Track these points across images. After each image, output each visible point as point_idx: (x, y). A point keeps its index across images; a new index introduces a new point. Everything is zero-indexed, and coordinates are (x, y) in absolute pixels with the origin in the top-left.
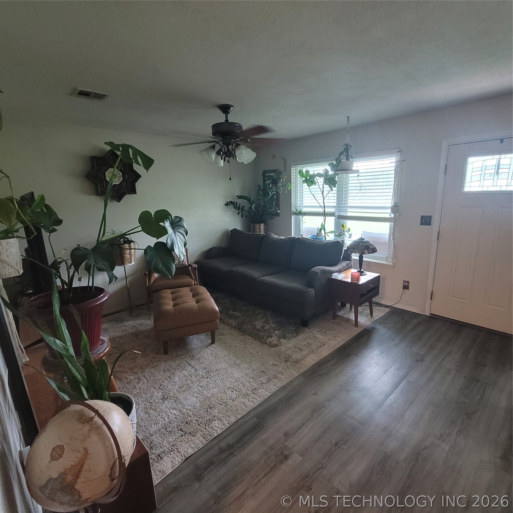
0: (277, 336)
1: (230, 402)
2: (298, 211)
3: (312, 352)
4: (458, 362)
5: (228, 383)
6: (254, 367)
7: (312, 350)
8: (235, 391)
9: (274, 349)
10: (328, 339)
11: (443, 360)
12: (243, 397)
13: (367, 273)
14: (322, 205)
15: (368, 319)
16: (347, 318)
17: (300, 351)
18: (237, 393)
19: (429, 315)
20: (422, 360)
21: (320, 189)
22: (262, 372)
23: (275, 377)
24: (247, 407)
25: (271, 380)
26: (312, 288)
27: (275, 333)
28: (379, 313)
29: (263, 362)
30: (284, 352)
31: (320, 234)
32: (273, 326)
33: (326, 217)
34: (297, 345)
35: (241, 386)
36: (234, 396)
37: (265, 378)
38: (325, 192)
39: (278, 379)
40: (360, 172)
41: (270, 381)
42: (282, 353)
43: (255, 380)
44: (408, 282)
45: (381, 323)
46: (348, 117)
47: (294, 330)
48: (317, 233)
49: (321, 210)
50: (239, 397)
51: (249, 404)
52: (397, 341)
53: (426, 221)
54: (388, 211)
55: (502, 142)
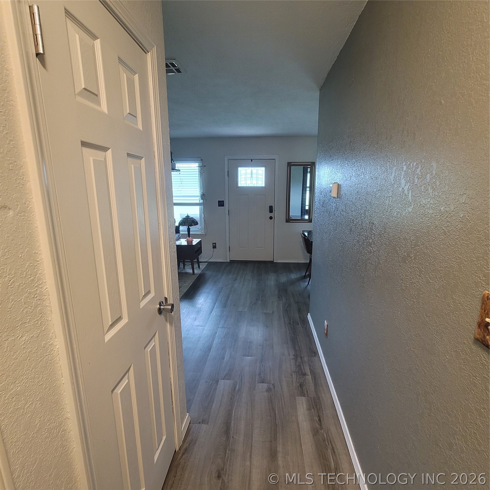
4: (251, 276)
11: (245, 277)
15: (198, 270)
19: (229, 261)
20: (236, 280)
28: (203, 266)
40: (181, 171)
44: (215, 243)
45: (207, 270)
52: (220, 276)
53: (221, 204)
54: (198, 198)
55: (252, 161)
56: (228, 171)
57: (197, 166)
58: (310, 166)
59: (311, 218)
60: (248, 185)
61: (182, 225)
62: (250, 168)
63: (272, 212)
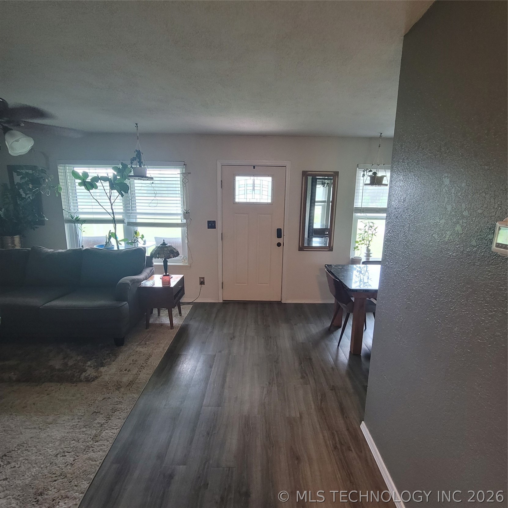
0: (91, 367)
1: (69, 469)
2: (74, 218)
3: (142, 367)
4: (255, 330)
5: (51, 451)
6: (79, 414)
7: (141, 365)
8: (68, 454)
9: (96, 382)
10: (151, 349)
11: (246, 332)
12: (85, 452)
13: (172, 276)
14: (110, 211)
15: (179, 318)
16: (160, 324)
17: (128, 371)
18: (73, 453)
19: (222, 302)
20: (234, 337)
21: (106, 194)
22: (95, 414)
23: (114, 410)
24: (97, 460)
25: (111, 416)
26: (124, 301)
27: (87, 365)
28: (186, 311)
29: (89, 403)
30: (110, 381)
31: (109, 243)
32: (79, 358)
33: (117, 224)
34: (121, 368)
35: (74, 443)
36: (70, 460)
37: (103, 417)
38: (112, 198)
39: (118, 410)
40: (154, 180)
41: (110, 418)
42: (107, 382)
43: (89, 427)
44: (203, 278)
45: (191, 319)
46: (137, 124)
47: (109, 354)
48: (106, 242)
49: (109, 217)
50: (77, 456)
51: (97, 456)
52: (210, 329)
53: (212, 225)
54: (179, 217)
55: (254, 168)
56: (222, 181)
57: (179, 172)
58: (332, 177)
59: (332, 245)
60: (248, 201)
61: (155, 257)
62: (252, 178)
63: (281, 237)
